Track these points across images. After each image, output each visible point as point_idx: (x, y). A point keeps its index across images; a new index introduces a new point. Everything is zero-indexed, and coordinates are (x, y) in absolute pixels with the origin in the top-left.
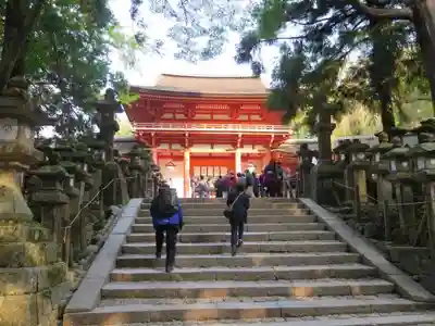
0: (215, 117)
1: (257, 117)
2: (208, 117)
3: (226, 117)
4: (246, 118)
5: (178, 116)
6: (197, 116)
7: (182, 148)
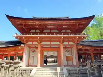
0: (52, 31)
1: (69, 31)
2: (49, 31)
3: (57, 31)
4: (65, 31)
5: (37, 31)
6: (45, 31)
7: (38, 44)
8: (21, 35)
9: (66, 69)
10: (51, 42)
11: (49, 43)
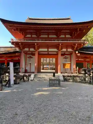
1: (69, 36)
3: (55, 36)
5: (33, 36)
6: (42, 36)
7: (34, 50)
8: (17, 41)
9: (63, 75)
10: (48, 48)
11: (46, 50)
